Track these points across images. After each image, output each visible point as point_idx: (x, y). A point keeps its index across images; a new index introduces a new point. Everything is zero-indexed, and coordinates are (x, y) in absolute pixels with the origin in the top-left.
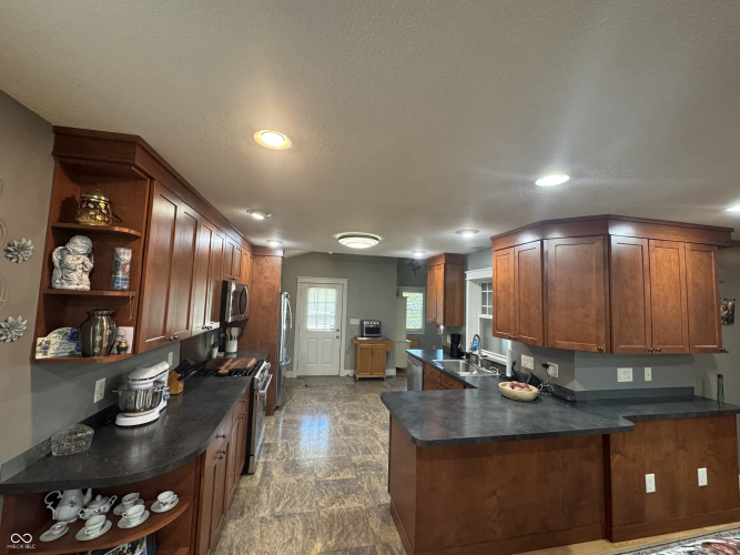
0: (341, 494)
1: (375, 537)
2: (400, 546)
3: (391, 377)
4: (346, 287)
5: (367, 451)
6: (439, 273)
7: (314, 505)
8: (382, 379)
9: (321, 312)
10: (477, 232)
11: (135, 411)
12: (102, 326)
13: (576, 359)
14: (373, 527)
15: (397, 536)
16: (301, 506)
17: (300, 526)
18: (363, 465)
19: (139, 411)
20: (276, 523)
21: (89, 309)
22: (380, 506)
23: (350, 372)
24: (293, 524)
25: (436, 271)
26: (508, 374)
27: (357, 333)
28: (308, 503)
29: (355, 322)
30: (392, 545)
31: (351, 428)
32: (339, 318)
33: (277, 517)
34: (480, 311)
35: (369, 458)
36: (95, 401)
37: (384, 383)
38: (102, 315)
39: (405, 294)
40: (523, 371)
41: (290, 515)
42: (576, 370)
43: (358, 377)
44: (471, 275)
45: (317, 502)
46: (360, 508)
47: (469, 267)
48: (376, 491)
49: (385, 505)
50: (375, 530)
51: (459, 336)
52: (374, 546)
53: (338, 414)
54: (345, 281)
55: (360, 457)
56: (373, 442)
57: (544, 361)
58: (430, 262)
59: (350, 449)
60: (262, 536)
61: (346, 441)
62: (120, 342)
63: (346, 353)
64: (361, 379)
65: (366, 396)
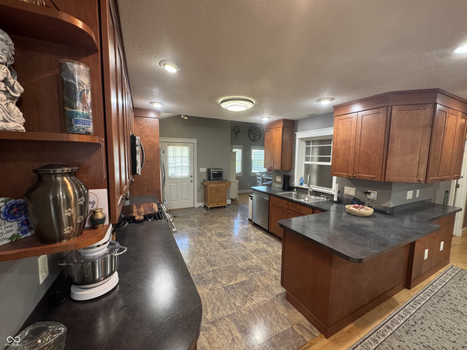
0: (246, 293)
1: (288, 320)
2: (308, 323)
3: (228, 205)
4: (195, 145)
5: (245, 258)
6: (277, 134)
7: (233, 307)
8: (225, 207)
9: (179, 164)
10: (333, 99)
11: (94, 281)
12: (66, 192)
13: (393, 187)
14: (283, 313)
15: (302, 316)
16: (224, 310)
17: (233, 325)
18: (248, 269)
19: (99, 281)
20: (214, 329)
21: (37, 166)
22: (277, 296)
23: (201, 204)
24: (227, 325)
25: (274, 132)
26: (335, 199)
27: (205, 177)
28: (228, 306)
29: (204, 170)
30: (302, 323)
31: (225, 243)
32: (192, 168)
33: (213, 323)
34: (304, 159)
35: (249, 262)
36: (41, 282)
37: (227, 209)
38: (63, 174)
39: (234, 150)
40: (345, 197)
41: (220, 319)
42: (392, 194)
43: (209, 207)
44: (299, 135)
45: (234, 303)
46: (265, 300)
47: (299, 129)
48: (268, 286)
49: (280, 294)
50: (286, 315)
51: (289, 176)
52: (292, 328)
53: (209, 234)
54: (195, 141)
55: (243, 263)
56: (245, 251)
57: (365, 189)
58: (272, 125)
59: (233, 259)
60: (209, 343)
61: (227, 253)
62: (94, 212)
63: (198, 191)
64: (211, 208)
65: (221, 220)
